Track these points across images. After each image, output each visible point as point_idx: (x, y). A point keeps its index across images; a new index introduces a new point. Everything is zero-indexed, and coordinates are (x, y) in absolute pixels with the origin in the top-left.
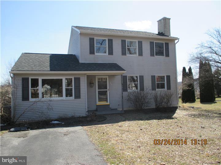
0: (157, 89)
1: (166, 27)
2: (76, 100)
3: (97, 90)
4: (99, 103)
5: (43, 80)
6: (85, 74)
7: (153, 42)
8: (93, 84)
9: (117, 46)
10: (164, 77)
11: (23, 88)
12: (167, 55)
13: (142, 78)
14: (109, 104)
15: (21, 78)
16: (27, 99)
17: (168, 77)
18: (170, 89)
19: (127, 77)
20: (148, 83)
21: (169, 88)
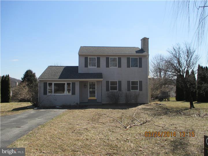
0: (131, 91)
1: (145, 45)
2: (73, 95)
3: (89, 90)
4: (90, 98)
5: (54, 84)
6: (78, 81)
7: (130, 58)
8: (86, 86)
9: (103, 62)
10: (138, 82)
11: (44, 88)
12: (141, 66)
13: (120, 82)
14: (96, 99)
15: (43, 83)
16: (46, 94)
17: (141, 82)
18: (142, 91)
19: (110, 82)
20: (124, 86)
21: (141, 89)
